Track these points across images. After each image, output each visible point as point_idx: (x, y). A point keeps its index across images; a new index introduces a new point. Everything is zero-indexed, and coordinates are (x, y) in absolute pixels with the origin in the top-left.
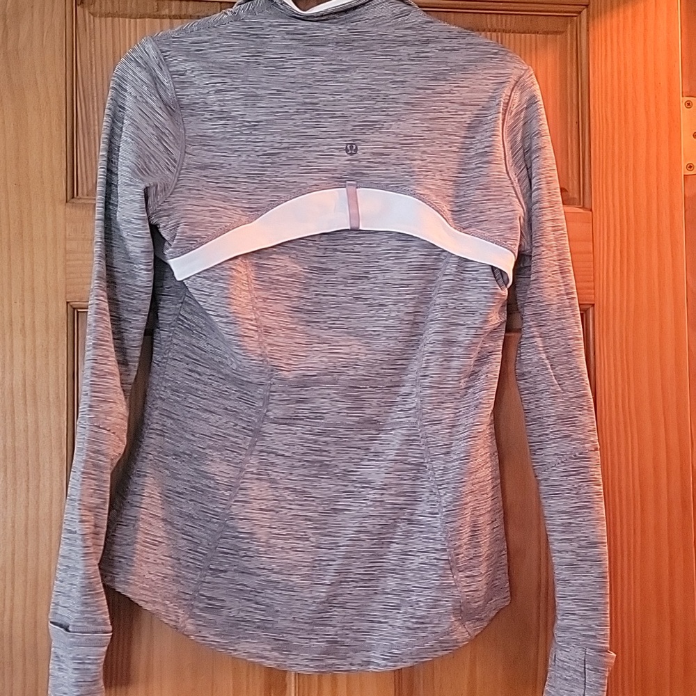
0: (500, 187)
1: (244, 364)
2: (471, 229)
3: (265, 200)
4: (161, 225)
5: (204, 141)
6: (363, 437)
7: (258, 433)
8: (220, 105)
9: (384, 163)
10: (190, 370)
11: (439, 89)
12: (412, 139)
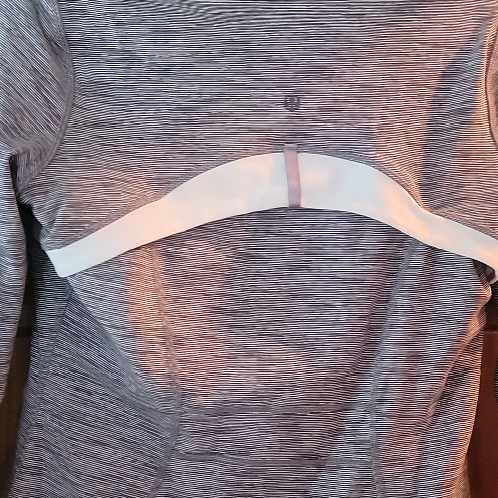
0: (483, 154)
1: (146, 389)
2: (445, 209)
3: (178, 169)
4: (35, 206)
5: (100, 89)
6: (299, 476)
7: (164, 473)
8: (121, 43)
9: (335, 121)
10: (77, 389)
11: (406, 26)
12: (371, 90)
